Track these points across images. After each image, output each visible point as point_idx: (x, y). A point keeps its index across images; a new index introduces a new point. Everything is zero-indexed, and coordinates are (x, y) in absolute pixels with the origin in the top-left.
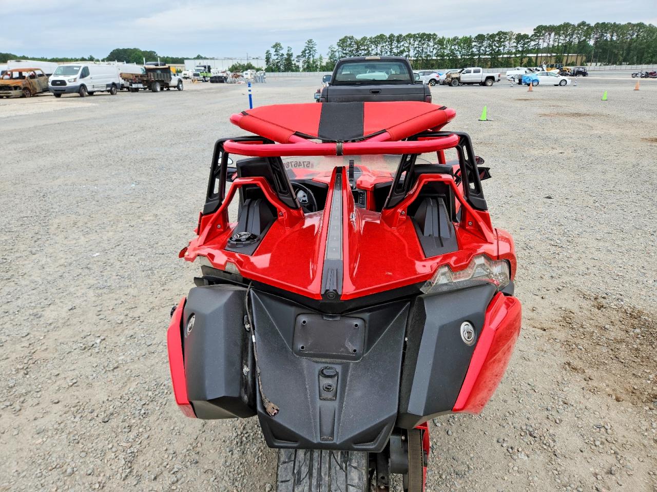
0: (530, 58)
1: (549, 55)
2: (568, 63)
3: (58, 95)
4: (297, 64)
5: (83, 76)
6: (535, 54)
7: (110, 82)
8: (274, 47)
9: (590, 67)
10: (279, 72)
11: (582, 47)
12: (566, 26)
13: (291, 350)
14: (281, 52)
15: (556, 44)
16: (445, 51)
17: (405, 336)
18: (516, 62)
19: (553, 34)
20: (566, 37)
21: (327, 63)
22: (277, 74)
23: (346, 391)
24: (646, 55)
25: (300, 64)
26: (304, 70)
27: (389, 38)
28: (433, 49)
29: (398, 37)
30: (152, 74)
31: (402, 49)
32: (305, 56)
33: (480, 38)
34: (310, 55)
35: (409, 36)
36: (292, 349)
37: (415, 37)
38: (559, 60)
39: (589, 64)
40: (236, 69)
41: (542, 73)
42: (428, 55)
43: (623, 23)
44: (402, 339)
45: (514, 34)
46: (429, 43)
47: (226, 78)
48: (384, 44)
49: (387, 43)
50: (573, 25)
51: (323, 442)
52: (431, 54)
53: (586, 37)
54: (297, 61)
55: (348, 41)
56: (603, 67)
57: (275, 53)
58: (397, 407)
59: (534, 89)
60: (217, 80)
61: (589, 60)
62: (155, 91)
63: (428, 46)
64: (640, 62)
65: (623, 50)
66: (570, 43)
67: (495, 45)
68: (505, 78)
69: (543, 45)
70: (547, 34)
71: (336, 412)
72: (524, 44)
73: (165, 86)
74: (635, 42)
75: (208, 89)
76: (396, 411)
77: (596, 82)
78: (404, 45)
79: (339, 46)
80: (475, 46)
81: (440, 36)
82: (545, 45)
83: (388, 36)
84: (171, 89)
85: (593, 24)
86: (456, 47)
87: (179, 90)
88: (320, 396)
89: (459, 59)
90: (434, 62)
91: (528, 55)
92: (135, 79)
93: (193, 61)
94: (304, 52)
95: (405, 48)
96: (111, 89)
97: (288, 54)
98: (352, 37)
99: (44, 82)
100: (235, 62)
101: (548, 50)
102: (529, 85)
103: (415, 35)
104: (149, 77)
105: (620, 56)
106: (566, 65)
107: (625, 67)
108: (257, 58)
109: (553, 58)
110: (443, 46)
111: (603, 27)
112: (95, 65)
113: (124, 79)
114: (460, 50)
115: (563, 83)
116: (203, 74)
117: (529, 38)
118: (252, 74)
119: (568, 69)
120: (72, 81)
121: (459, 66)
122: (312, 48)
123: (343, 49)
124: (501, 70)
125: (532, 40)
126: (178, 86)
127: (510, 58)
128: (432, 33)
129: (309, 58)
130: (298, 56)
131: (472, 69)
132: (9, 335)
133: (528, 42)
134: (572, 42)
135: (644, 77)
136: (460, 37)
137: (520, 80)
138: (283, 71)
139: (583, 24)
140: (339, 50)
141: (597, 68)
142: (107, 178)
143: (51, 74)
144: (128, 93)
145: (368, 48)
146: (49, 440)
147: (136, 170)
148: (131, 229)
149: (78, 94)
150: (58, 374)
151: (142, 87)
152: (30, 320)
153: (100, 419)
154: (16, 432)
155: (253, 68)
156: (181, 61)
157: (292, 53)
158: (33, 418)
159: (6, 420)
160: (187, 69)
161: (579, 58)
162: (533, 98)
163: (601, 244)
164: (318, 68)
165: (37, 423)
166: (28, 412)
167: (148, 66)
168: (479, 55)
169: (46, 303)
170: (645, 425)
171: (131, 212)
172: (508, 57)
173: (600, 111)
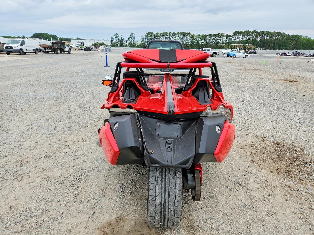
1: (240, 44)
2: (248, 48)
3: (8, 53)
4: (126, 44)
5: (21, 45)
6: (234, 44)
7: (35, 48)
8: (115, 35)
9: (258, 50)
10: (117, 47)
11: (254, 42)
12: (247, 32)
14: (118, 38)
15: (243, 40)
16: (194, 41)
18: (226, 47)
19: (242, 35)
20: (247, 37)
21: (140, 44)
22: (116, 48)
23: (175, 149)
24: (281, 46)
25: (128, 44)
26: (129, 47)
27: (169, 34)
28: (189, 40)
29: (173, 33)
30: (56, 45)
33: (210, 35)
35: (178, 33)
37: (181, 34)
38: (244, 47)
39: (257, 49)
40: (97, 45)
41: (237, 52)
42: (187, 42)
43: (272, 31)
44: (195, 132)
45: (225, 34)
47: (92, 49)
48: (167, 37)
49: (168, 36)
50: (250, 31)
51: (169, 164)
53: (256, 37)
54: (126, 42)
55: (150, 34)
56: (263, 51)
57: (115, 38)
59: (234, 58)
60: (88, 49)
61: (257, 47)
62: (57, 53)
63: (187, 38)
64: (279, 49)
65: (272, 43)
66: (249, 39)
67: (216, 39)
68: (222, 54)
69: (237, 40)
70: (239, 35)
71: (172, 155)
72: (229, 39)
73: (63, 51)
74: (277, 40)
75: (83, 53)
77: (261, 57)
78: (176, 37)
79: (146, 36)
80: (208, 39)
81: (192, 34)
82: (238, 40)
84: (65, 53)
85: (259, 32)
86: (199, 39)
87: (69, 53)
88: (166, 150)
89: (200, 45)
90: (190, 46)
91: (231, 44)
92: (47, 47)
93: (75, 40)
94: (129, 38)
95: (176, 39)
96: (35, 51)
97: (121, 39)
98: (152, 32)
99: (1, 47)
100: (96, 42)
101: (239, 42)
102: (232, 57)
103: (181, 33)
104: (55, 47)
105: (271, 46)
107: (273, 50)
108: (107, 40)
109: (242, 46)
110: (193, 38)
111: (263, 33)
112: (27, 40)
113: (42, 47)
114: (201, 40)
115: (246, 57)
116: (80, 46)
118: (104, 47)
119: (248, 51)
120: (16, 47)
121: (201, 48)
122: (133, 37)
123: (148, 38)
124: (219, 50)
126: (69, 52)
127: (223, 45)
128: (188, 32)
129: (131, 41)
130: (126, 40)
131: (207, 49)
132: (9, 153)
133: (231, 38)
134: (250, 39)
135: (281, 55)
136: (201, 35)
137: (228, 55)
138: (119, 47)
139: (255, 31)
140: (146, 38)
141: (261, 51)
142: (41, 90)
143: (5, 43)
144: (43, 54)
145: (159, 38)
146: (37, 190)
147: (55, 87)
148: (57, 111)
149: (19, 54)
150: (36, 167)
151: (51, 51)
152: (17, 147)
153: (59, 182)
154: (21, 188)
155: (105, 45)
156: (69, 40)
157: (124, 39)
158: (28, 183)
159: (16, 184)
160: (72, 44)
161: (253, 46)
162: (234, 62)
163: (264, 118)
164: (136, 46)
165: (30, 184)
166: (25, 181)
167: (53, 42)
168: (210, 43)
169: (24, 140)
170: (282, 180)
171: (56, 104)
172: (222, 45)
173: (262, 68)
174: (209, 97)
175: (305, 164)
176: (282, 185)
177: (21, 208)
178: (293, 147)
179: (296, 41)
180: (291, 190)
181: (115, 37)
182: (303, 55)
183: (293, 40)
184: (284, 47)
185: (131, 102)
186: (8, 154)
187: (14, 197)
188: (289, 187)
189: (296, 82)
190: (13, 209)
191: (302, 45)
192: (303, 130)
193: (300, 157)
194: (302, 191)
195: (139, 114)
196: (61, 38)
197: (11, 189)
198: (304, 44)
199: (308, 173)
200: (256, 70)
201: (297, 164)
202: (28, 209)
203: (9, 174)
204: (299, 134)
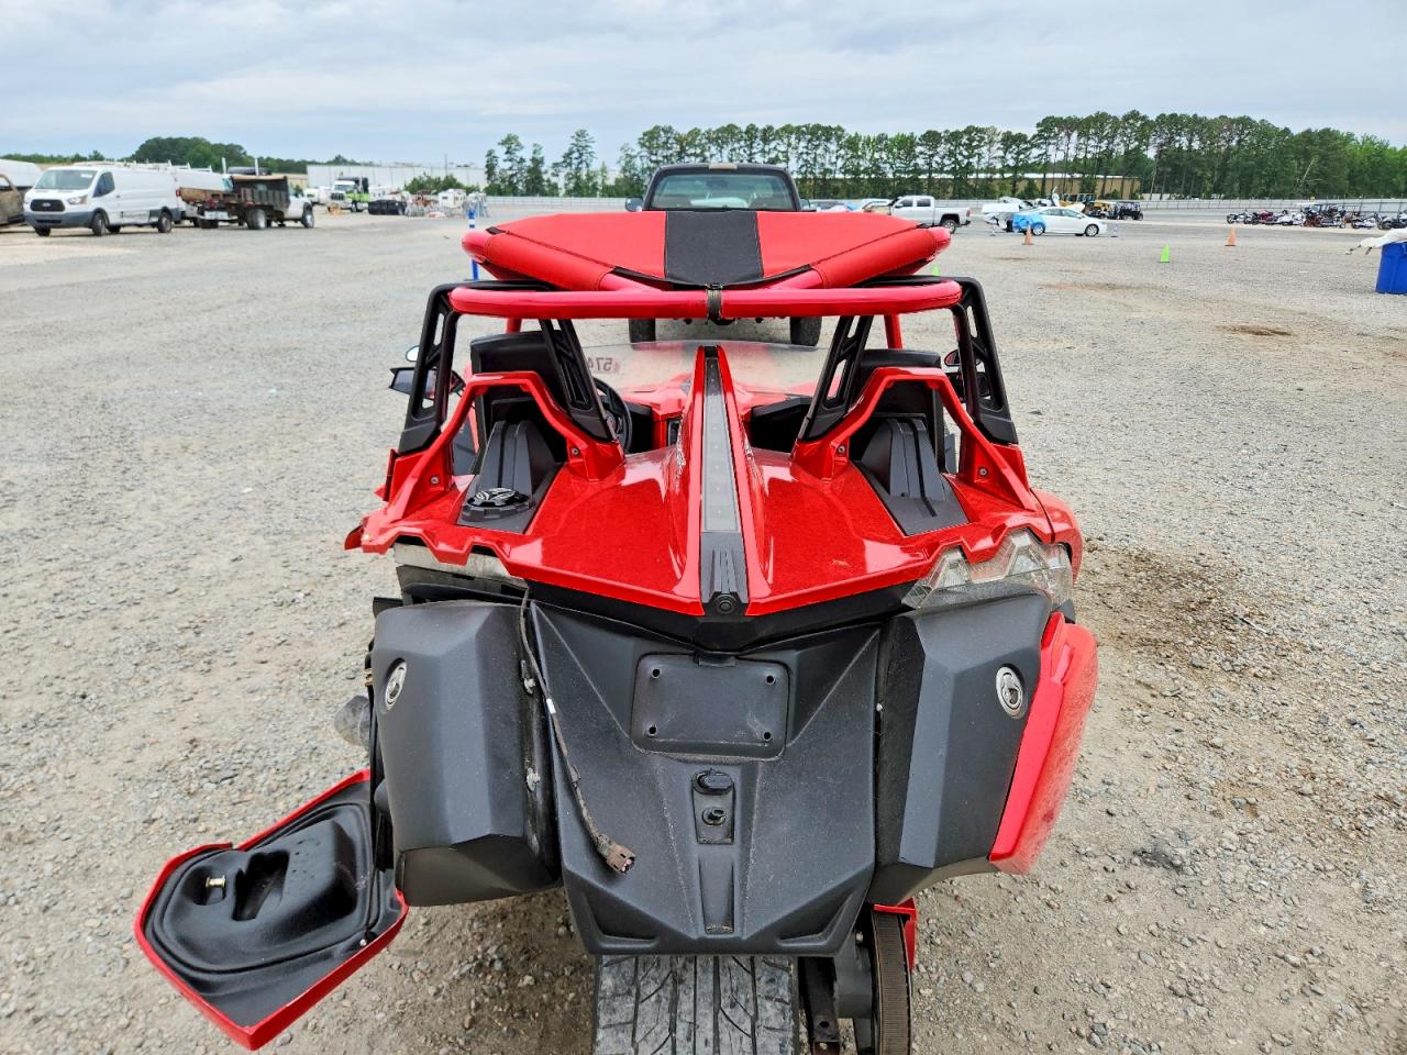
0: (1031, 181)
1: (1068, 176)
2: (1106, 192)
3: (43, 231)
4: (554, 180)
5: (100, 192)
6: (1040, 172)
7: (158, 207)
8: (503, 143)
9: (1150, 202)
10: (515, 195)
11: (1133, 163)
12: (1100, 120)
13: (626, 735)
14: (519, 154)
15: (1081, 155)
16: (861, 163)
17: (876, 702)
18: (1003, 187)
19: (1075, 135)
20: (1100, 142)
21: (617, 181)
22: (509, 199)
23: (754, 822)
24: (1256, 181)
25: (561, 181)
26: (569, 193)
27: (747, 132)
28: (837, 158)
29: (765, 131)
30: (248, 191)
31: (773, 155)
32: (570, 164)
33: (932, 138)
34: (581, 162)
35: (788, 130)
36: (630, 733)
37: (799, 132)
38: (1088, 186)
39: (1147, 196)
40: (423, 188)
41: (1053, 210)
42: (827, 171)
43: (1211, 116)
44: (869, 707)
45: (997, 132)
46: (829, 145)
47: (403, 206)
48: (736, 145)
49: (742, 143)
50: (1115, 118)
51: (710, 937)
52: (833, 168)
53: (1140, 141)
54: (553, 175)
55: (660, 136)
56: (1174, 203)
57: (506, 157)
58: (873, 851)
59: (1034, 240)
60: (384, 208)
61: (1145, 189)
62: (253, 227)
63: (826, 151)
64: (1246, 193)
65: (1213, 169)
66: (1109, 153)
67: (961, 154)
68: (981, 220)
69: (1056, 156)
70: (1063, 134)
71: (736, 870)
72: (1018, 153)
73: (277, 217)
74: (1234, 154)
75: (366, 226)
76: (871, 860)
77: (1160, 231)
78: (778, 148)
79: (643, 145)
80: (921, 153)
81: (850, 131)
82: (1060, 156)
83: (744, 129)
84: (287, 224)
85: (1153, 117)
86: (884, 155)
87: (306, 226)
88: (698, 835)
89: (888, 181)
90: (840, 185)
91: (1027, 175)
92: (210, 202)
93: (326, 168)
94: (568, 156)
95: (780, 154)
96: (160, 220)
97: (533, 160)
98: (670, 128)
99: (11, 203)
100: (418, 173)
101: (1064, 166)
102: (1024, 232)
103: (798, 128)
104: (243, 198)
105: (1207, 182)
106: (1102, 197)
107: (1216, 202)
108: (466, 166)
109: (1076, 183)
110: (856, 151)
111: (1173, 123)
112: (125, 169)
113: (187, 201)
114: (891, 160)
115: (1092, 231)
116: (351, 195)
117: (1029, 142)
118: (456, 199)
119: (1104, 205)
120: (77, 201)
121: (889, 193)
122: (584, 148)
123: (652, 154)
124: (973, 203)
125: (1033, 146)
126: (303, 220)
127: (991, 179)
128: (834, 126)
129: (578, 169)
130: (556, 165)
131: (915, 199)
132: (143, 591)
133: (1027, 149)
134: (1112, 151)
135: (1249, 223)
136: (892, 135)
137: (1009, 224)
138: (522, 195)
139: (1134, 115)
140: (642, 154)
141: (1162, 204)
142: (215, 379)
143: (30, 187)
144: (192, 230)
145: (702, 152)
146: (271, 698)
147: (269, 365)
148: (294, 454)
149: (90, 231)
150: (252, 633)
151: (227, 218)
152: (170, 572)
153: (342, 675)
154: (215, 692)
155: (459, 186)
156: (300, 167)
157: (542, 158)
158: (235, 678)
159: (190, 680)
160: (313, 184)
161: (1128, 184)
162: (1031, 256)
163: (1111, 475)
164: (597, 189)
165: (243, 682)
166: (222, 674)
167: (236, 176)
168: (930, 172)
169: (187, 551)
170: (1127, 666)
171: (285, 431)
172: (987, 179)
173: (1151, 281)
174: (941, 465)
175: (1227, 621)
176: (1124, 683)
177: (226, 745)
178: (1196, 569)
179: (1323, 157)
180: (1153, 696)
181: (505, 150)
182: (1348, 221)
183: (1307, 156)
184: (1268, 186)
185: (504, 515)
186: (142, 595)
187: (197, 715)
188: (1148, 686)
189: (1280, 337)
190: (201, 748)
191: (1349, 175)
192: (1255, 513)
193: (1214, 601)
194: (1192, 698)
195: (534, 607)
196: (265, 157)
197: (179, 694)
198: (1360, 171)
199: (1229, 647)
200: (1121, 287)
201: (1198, 621)
202: (249, 747)
203: (161, 654)
204: (1233, 526)
